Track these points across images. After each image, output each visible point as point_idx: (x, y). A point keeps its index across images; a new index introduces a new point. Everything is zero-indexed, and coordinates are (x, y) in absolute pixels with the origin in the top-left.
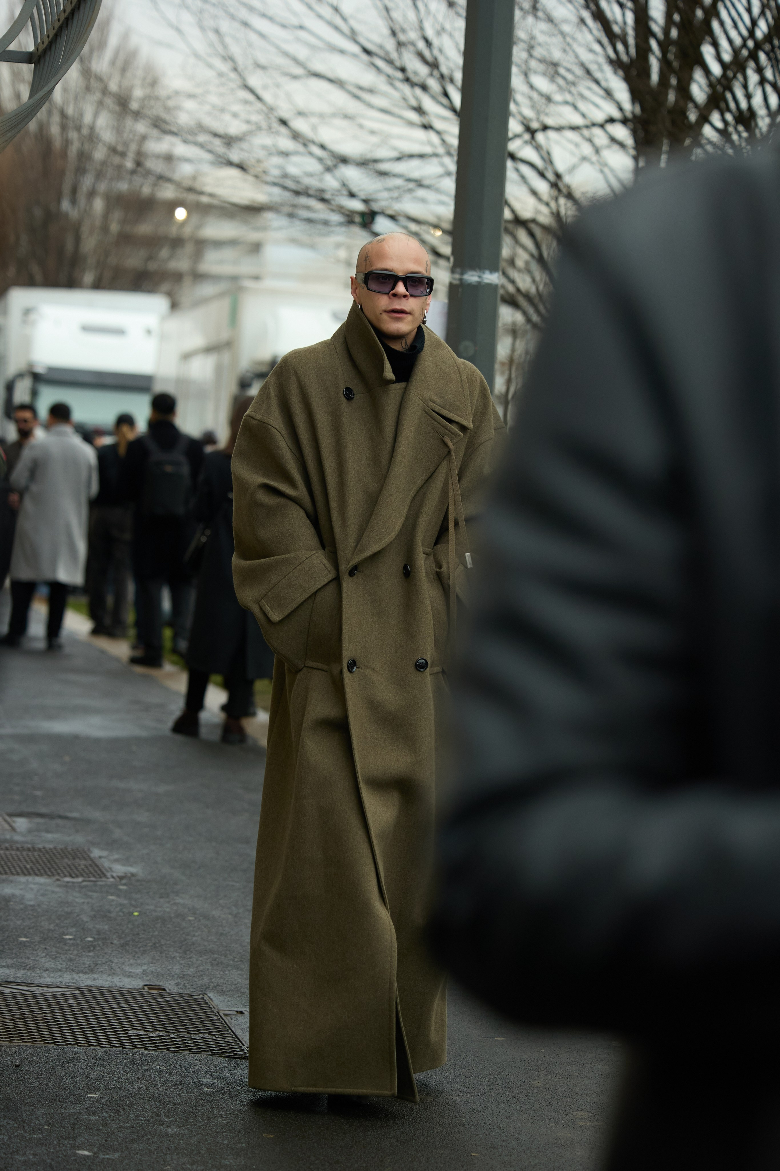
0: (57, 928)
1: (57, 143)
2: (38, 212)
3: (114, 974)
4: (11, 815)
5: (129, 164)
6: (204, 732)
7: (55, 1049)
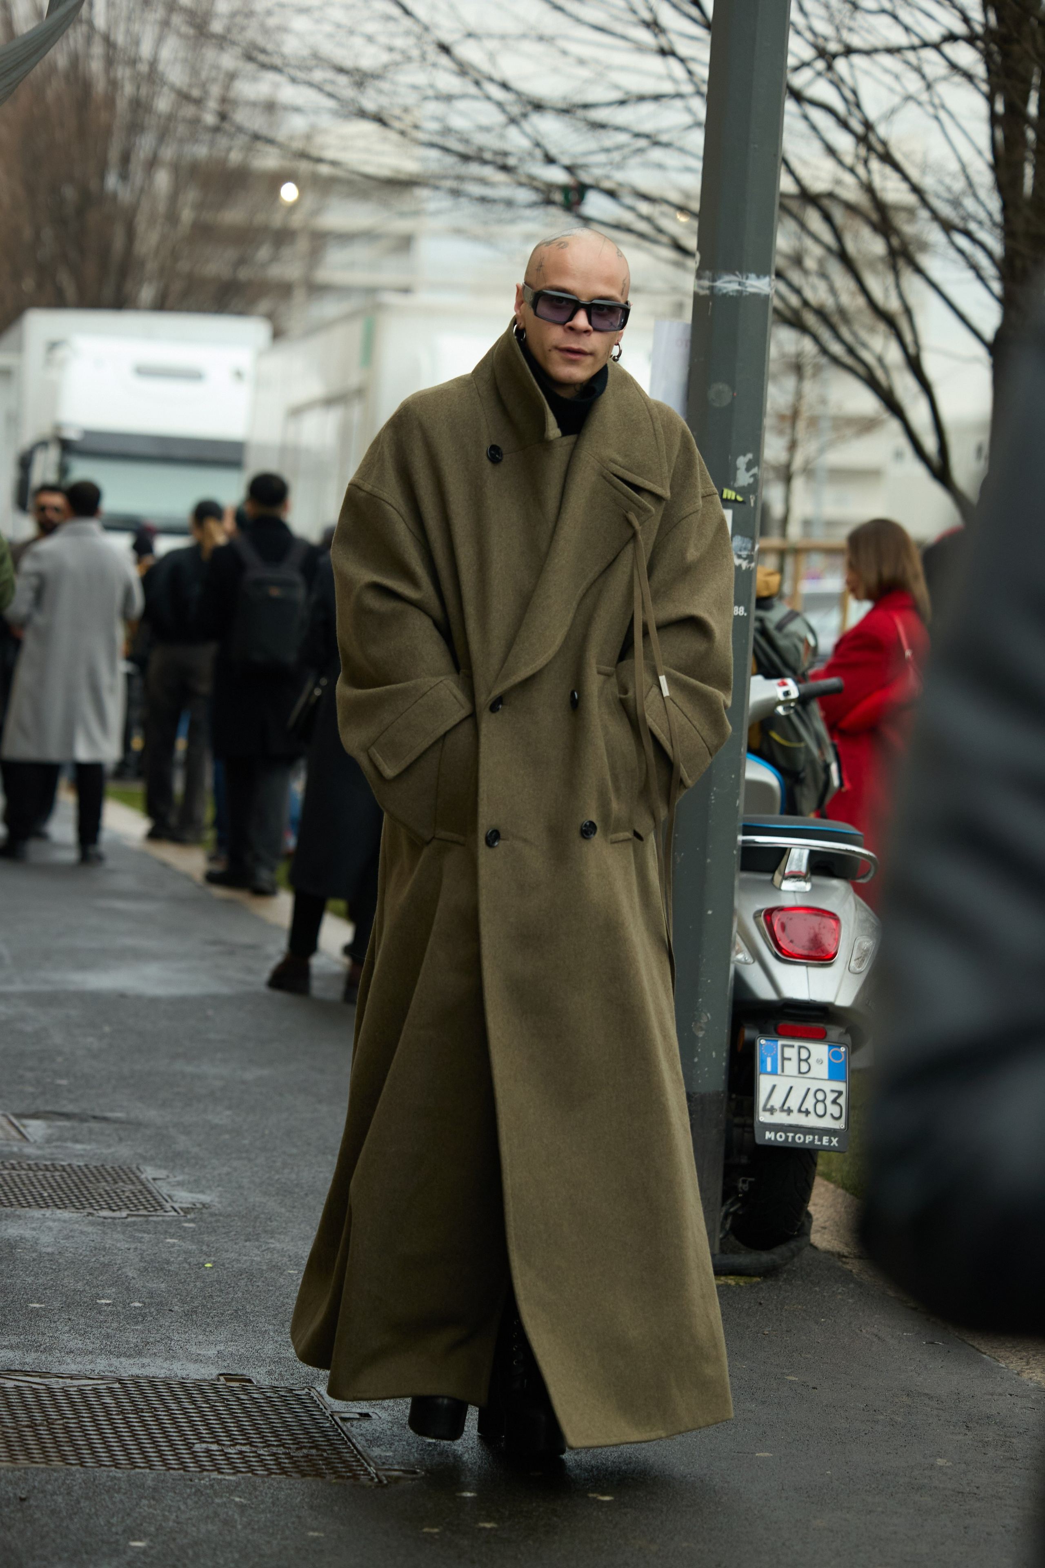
0: (87, 1288)
1: (100, 86)
2: (69, 193)
3: (173, 1357)
4: (19, 1116)
5: (210, 119)
6: (317, 987)
7: (81, 1473)
